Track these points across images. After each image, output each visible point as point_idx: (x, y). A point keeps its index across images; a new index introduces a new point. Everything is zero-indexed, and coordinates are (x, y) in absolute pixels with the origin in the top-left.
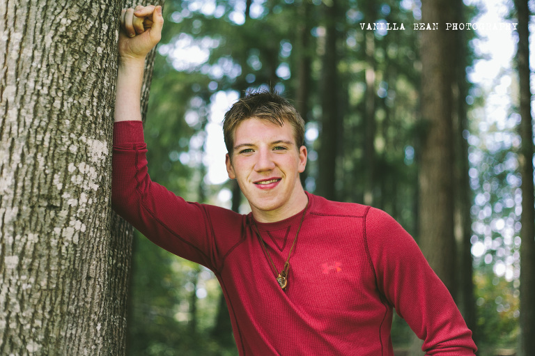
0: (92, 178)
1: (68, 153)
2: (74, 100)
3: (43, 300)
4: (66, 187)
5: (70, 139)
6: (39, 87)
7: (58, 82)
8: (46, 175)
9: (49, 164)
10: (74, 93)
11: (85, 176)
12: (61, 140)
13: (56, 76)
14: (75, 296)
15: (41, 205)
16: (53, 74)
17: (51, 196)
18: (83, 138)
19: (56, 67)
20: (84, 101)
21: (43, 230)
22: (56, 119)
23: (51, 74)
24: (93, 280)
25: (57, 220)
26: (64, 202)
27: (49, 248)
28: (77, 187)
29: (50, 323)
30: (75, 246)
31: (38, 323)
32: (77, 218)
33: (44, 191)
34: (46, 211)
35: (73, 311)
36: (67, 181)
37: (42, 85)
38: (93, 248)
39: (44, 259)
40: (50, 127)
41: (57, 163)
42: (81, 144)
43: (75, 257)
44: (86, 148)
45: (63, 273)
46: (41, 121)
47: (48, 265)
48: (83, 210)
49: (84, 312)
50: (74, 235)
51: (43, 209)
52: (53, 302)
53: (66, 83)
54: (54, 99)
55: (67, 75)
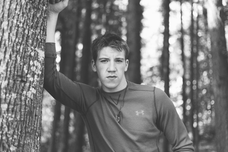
0: (39, 68)
1: (30, 56)
2: (33, 30)
3: (18, 126)
4: (29, 72)
5: (31, 49)
6: (19, 23)
7: (27, 22)
8: (21, 65)
9: (22, 60)
10: (34, 27)
11: (37, 67)
12: (28, 49)
13: (26, 18)
14: (31, 124)
15: (18, 80)
16: (25, 17)
17: (22, 76)
18: (36, 49)
19: (26, 14)
20: (38, 31)
21: (19, 92)
22: (26, 39)
23: (24, 18)
24: (37, 117)
25: (25, 88)
26: (28, 79)
27: (21, 101)
28: (33, 72)
29: (21, 137)
30: (32, 100)
31: (15, 137)
32: (33, 87)
33: (20, 74)
34: (20, 83)
35: (30, 131)
36: (30, 69)
37: (20, 22)
38: (38, 101)
39: (19, 106)
40: (23, 43)
41: (26, 60)
42: (35, 52)
43: (31, 105)
44: (37, 54)
45: (26, 113)
46: (19, 39)
47: (21, 109)
48: (35, 83)
49: (33, 132)
50: (31, 95)
51: (19, 82)
52: (22, 127)
53: (30, 22)
54: (25, 29)
55: (31, 18)
